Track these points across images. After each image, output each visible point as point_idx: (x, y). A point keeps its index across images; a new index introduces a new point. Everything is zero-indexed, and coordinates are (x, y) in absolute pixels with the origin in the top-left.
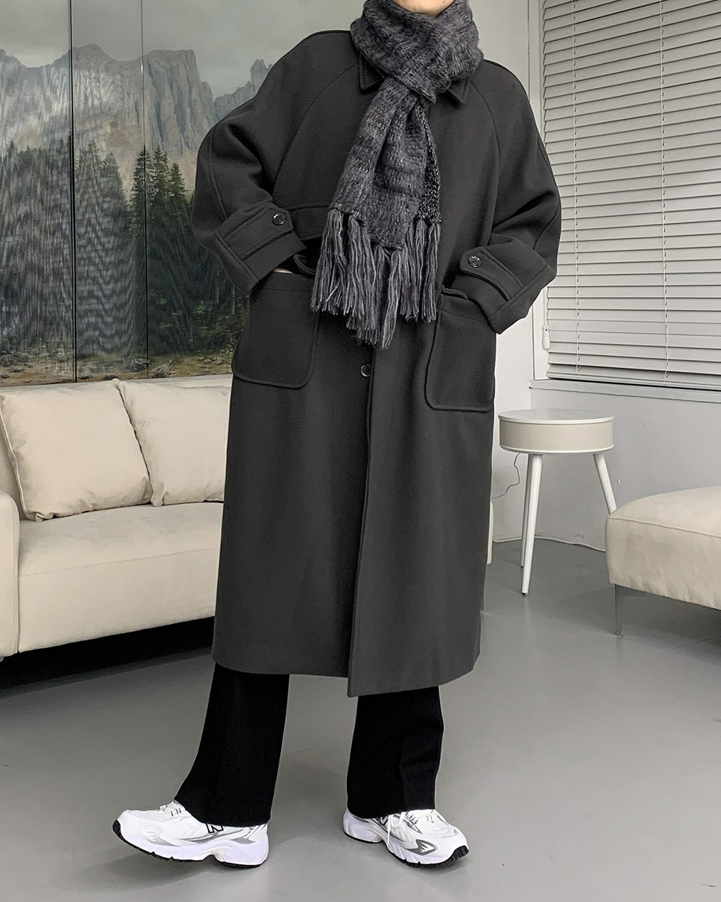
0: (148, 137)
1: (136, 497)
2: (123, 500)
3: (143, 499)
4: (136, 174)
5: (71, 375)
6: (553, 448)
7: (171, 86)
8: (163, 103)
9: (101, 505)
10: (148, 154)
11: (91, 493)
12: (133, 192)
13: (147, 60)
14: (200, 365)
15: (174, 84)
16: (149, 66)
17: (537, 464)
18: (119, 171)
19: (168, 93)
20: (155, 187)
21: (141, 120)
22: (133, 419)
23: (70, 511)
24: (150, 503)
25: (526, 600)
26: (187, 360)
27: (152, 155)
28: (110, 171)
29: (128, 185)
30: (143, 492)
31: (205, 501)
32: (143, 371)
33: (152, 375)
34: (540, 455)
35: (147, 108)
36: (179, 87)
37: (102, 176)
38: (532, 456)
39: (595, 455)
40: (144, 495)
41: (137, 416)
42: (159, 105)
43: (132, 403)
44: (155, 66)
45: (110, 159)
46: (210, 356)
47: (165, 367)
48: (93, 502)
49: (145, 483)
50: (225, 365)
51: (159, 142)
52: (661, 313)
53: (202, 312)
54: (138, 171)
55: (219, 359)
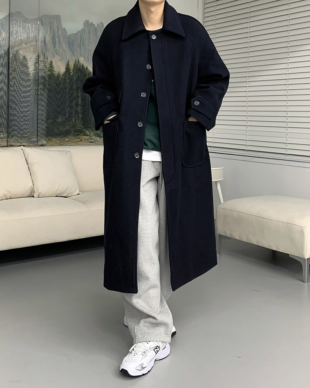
0: (40, 49)
1: (28, 194)
2: (22, 195)
3: (31, 195)
5: (5, 144)
7: (50, 30)
8: (47, 36)
9: (13, 196)
10: (40, 56)
11: (9, 192)
13: (40, 19)
14: (59, 142)
16: (42, 21)
18: (28, 63)
19: (49, 32)
21: (38, 43)
22: (28, 163)
24: (33, 196)
26: (54, 139)
27: (42, 57)
29: (31, 69)
31: (56, 196)
32: (35, 144)
33: (39, 145)
35: (41, 39)
36: (53, 30)
39: (216, 182)
40: (31, 193)
41: (30, 161)
42: (45, 37)
43: (28, 157)
44: (44, 21)
45: (24, 58)
46: (63, 138)
47: (44, 142)
48: (10, 195)
49: (31, 188)
50: (69, 142)
51: (45, 52)
52: (246, 126)
53: (60, 120)
54: (36, 63)
55: (67, 140)
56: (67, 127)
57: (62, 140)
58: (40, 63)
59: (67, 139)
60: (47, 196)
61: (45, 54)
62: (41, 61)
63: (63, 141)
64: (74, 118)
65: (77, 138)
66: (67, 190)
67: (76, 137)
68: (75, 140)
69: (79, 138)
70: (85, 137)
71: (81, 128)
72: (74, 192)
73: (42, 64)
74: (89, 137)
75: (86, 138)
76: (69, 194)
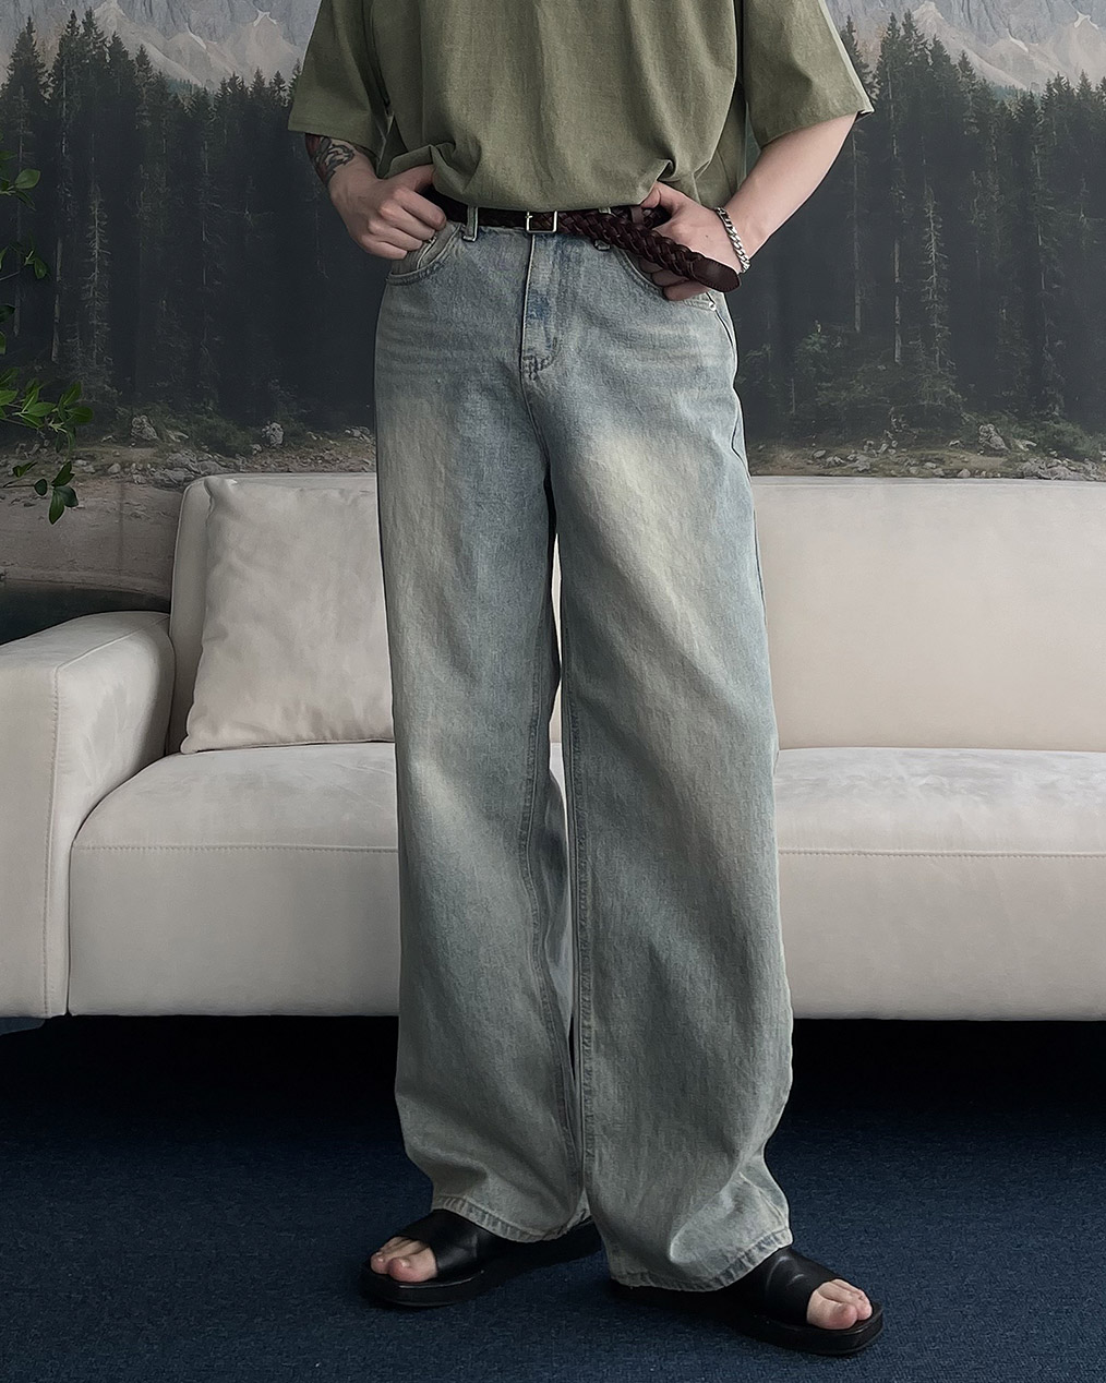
46: (843, 451)
53: (817, 348)
55: (862, 461)
56: (861, 391)
57: (830, 459)
59: (862, 458)
63: (840, 464)
64: (898, 344)
65: (922, 463)
67: (918, 453)
68: (913, 470)
69: (940, 461)
70: (976, 459)
71: (949, 400)
74: (1004, 464)
75: (983, 465)
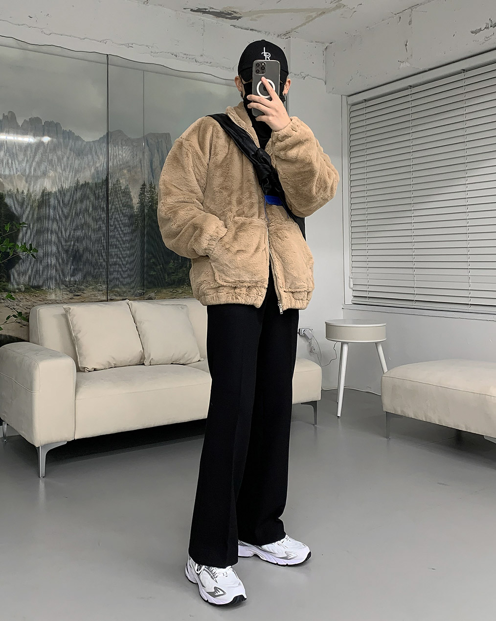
0: (146, 177)
1: (136, 361)
2: (130, 362)
3: (140, 362)
4: (139, 195)
5: (105, 298)
6: (353, 339)
7: (158, 151)
8: (154, 160)
9: (119, 364)
10: (146, 185)
11: (114, 358)
12: (138, 205)
13: (146, 139)
14: (171, 294)
15: (160, 150)
16: (147, 141)
17: (346, 348)
18: (131, 194)
19: (156, 155)
20: (149, 202)
21: (143, 168)
22: (136, 320)
23: (102, 367)
24: (143, 364)
25: (339, 420)
26: (164, 291)
27: (148, 186)
28: (126, 193)
29: (136, 201)
30: (139, 358)
31: (172, 364)
32: (142, 296)
33: (146, 298)
34: (347, 343)
35: (146, 163)
36: (162, 152)
37: (123, 196)
38: (343, 343)
39: (376, 344)
40: (141, 359)
41: (137, 319)
42: (152, 161)
43: (135, 312)
44: (150, 141)
45: (126, 188)
46: (176, 289)
47: (153, 295)
48: (114, 363)
49: (141, 354)
50: (183, 294)
51: (152, 179)
52: (412, 269)
53: (172, 266)
54: (141, 194)
55: (180, 291)
56: (181, 275)
58: (145, 193)
60: (160, 363)
61: (152, 183)
62: (147, 192)
66: (185, 356)
72: (194, 358)
73: (148, 196)
76: (187, 361)
